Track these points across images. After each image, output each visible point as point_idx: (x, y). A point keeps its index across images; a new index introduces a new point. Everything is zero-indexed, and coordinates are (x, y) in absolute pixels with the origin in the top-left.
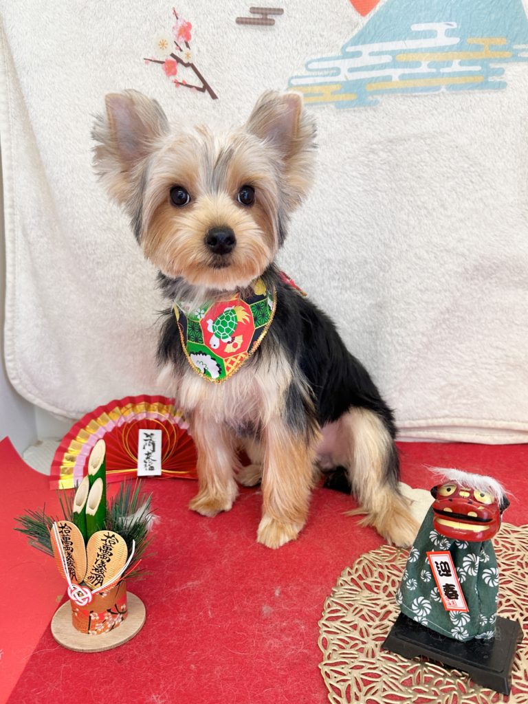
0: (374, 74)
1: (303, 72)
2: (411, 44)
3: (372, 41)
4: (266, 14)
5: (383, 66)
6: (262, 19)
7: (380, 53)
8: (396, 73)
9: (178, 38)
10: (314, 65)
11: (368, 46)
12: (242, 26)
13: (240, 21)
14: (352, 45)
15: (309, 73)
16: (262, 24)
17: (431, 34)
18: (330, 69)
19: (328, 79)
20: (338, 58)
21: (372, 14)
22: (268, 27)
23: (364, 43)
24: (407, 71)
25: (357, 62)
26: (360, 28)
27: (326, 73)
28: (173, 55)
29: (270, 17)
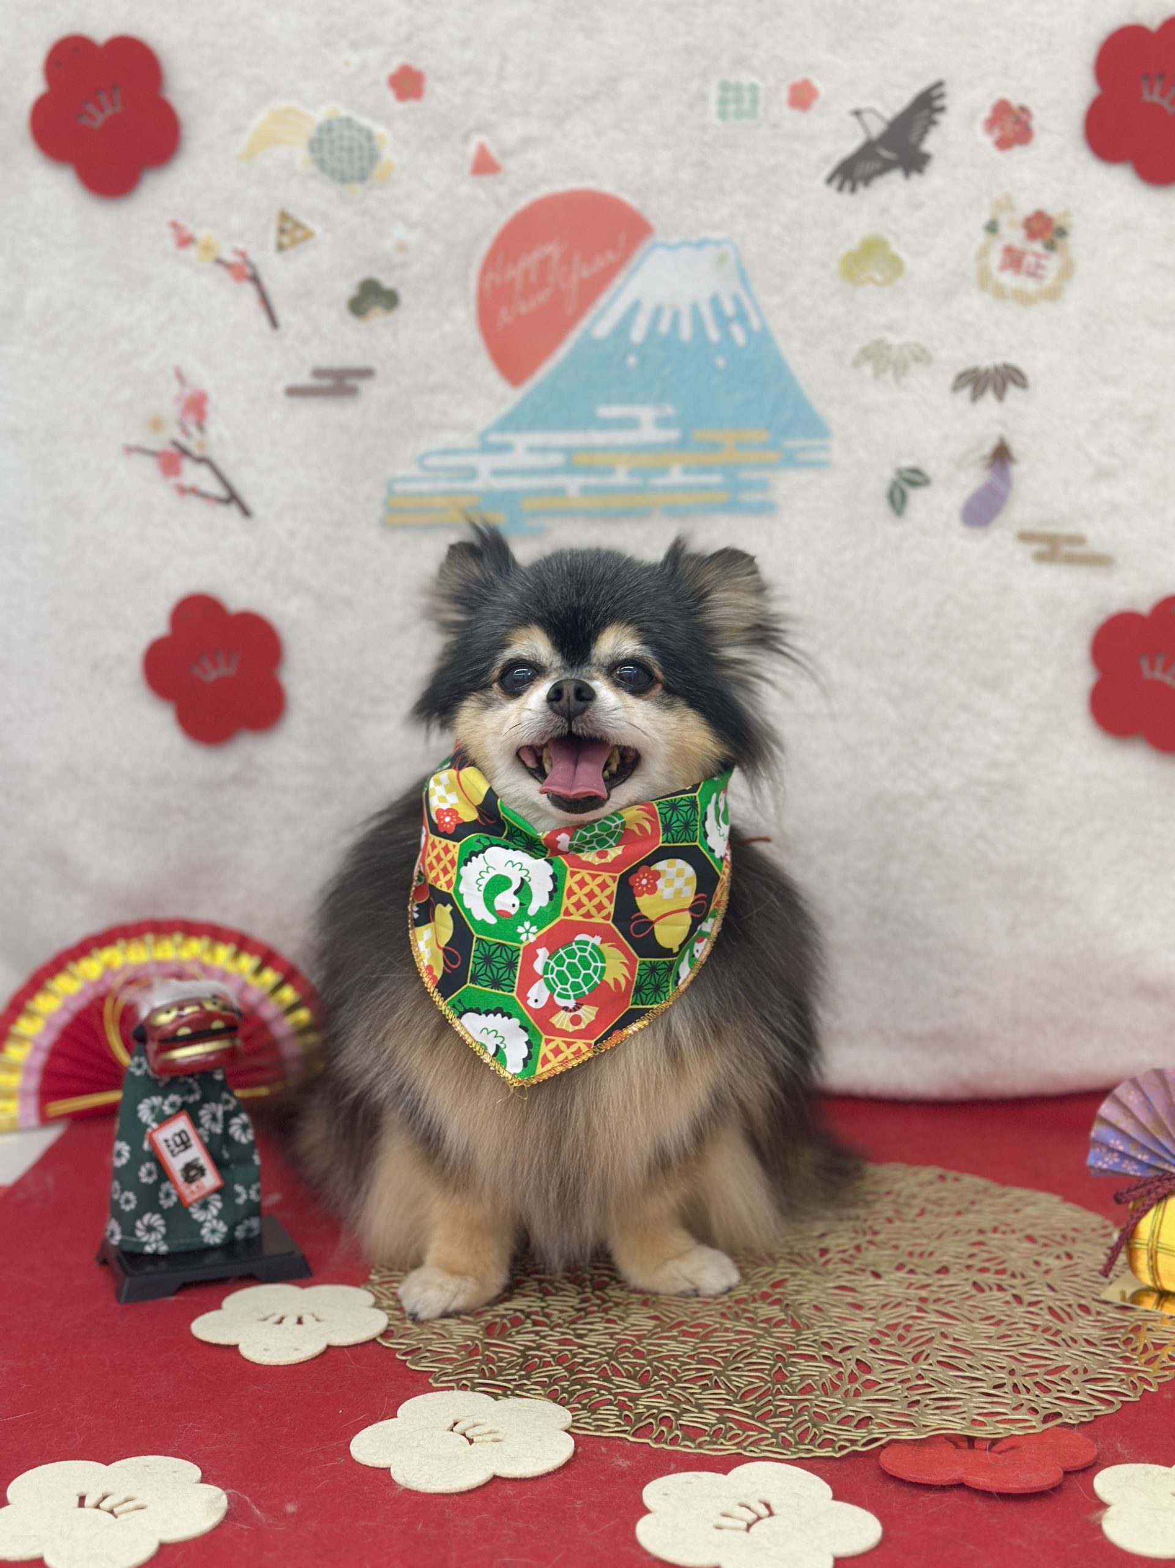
0: (535, 482)
1: (415, 471)
2: (598, 438)
3: (531, 427)
4: (343, 378)
5: (551, 471)
6: (335, 387)
7: (544, 450)
8: (573, 484)
9: (184, 415)
10: (434, 461)
11: (522, 435)
12: (296, 401)
13: (293, 392)
14: (496, 433)
15: (424, 474)
16: (336, 395)
17: (631, 424)
18: (459, 469)
19: (458, 485)
20: (472, 451)
21: (530, 385)
22: (347, 399)
23: (518, 429)
24: (593, 481)
25: (505, 461)
26: (508, 406)
27: (454, 474)
28: (174, 443)
29: (350, 382)
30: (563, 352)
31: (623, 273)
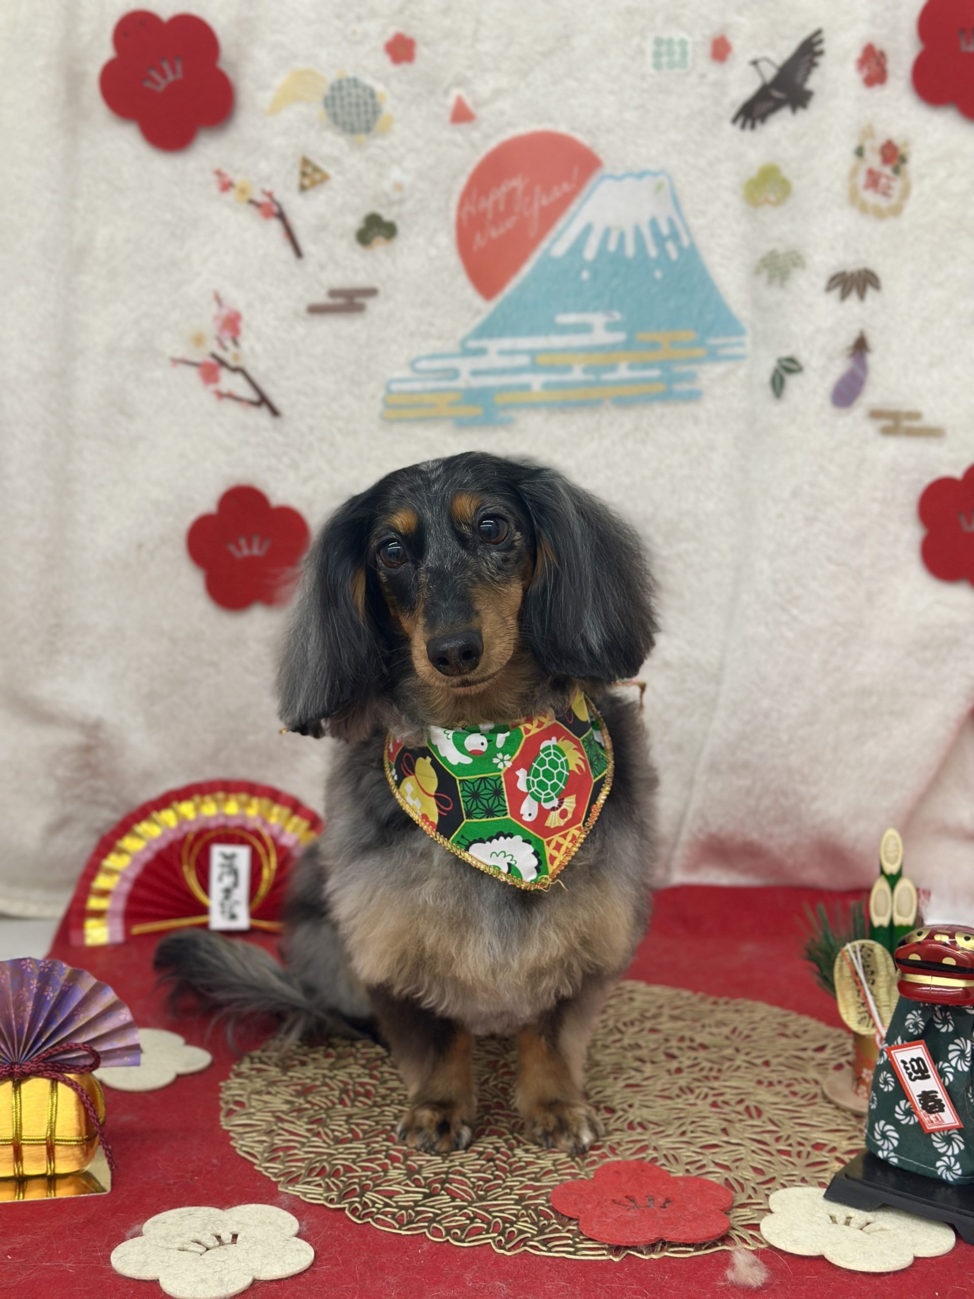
1: (408, 373)
2: (558, 341)
3: (501, 334)
4: (352, 297)
5: (519, 370)
6: (347, 304)
7: (512, 353)
8: (537, 381)
9: (222, 333)
10: (424, 365)
11: (495, 341)
12: (316, 317)
13: (313, 309)
14: (473, 340)
15: (416, 376)
16: (347, 311)
17: (586, 328)
18: (443, 371)
19: (444, 384)
20: (456, 356)
21: (500, 298)
22: (356, 314)
23: (490, 336)
24: (553, 378)
25: (481, 363)
26: (483, 316)
27: (439, 375)
28: (213, 355)
29: (358, 300)
30: (526, 269)
31: (577, 201)
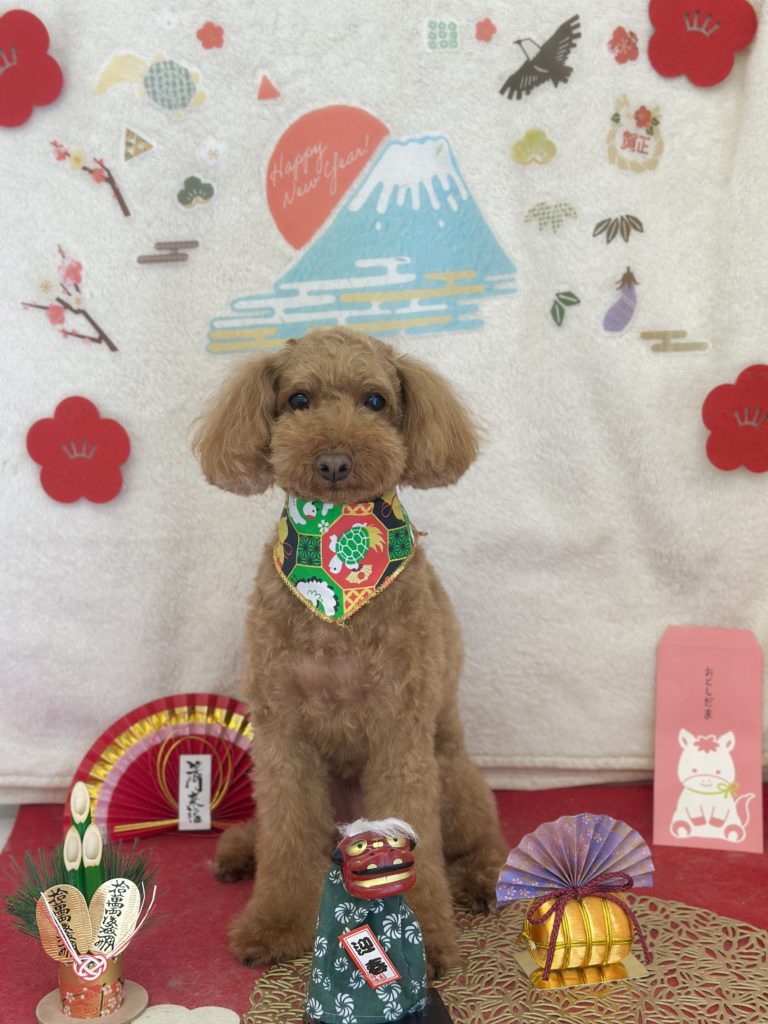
0: (316, 316)
1: (228, 312)
2: (358, 283)
3: (310, 278)
4: (176, 249)
5: (325, 308)
6: (171, 255)
7: (321, 293)
8: (341, 316)
9: (65, 280)
10: (243, 305)
11: (305, 284)
12: (145, 266)
13: (143, 260)
14: (286, 282)
15: (235, 314)
16: (172, 260)
17: (381, 271)
18: (261, 309)
19: (260, 321)
20: (269, 296)
21: (307, 247)
22: (180, 263)
23: (300, 279)
24: (355, 313)
25: (294, 302)
26: (294, 262)
27: (257, 314)
28: (59, 300)
29: (182, 251)
30: (329, 222)
31: (369, 164)
